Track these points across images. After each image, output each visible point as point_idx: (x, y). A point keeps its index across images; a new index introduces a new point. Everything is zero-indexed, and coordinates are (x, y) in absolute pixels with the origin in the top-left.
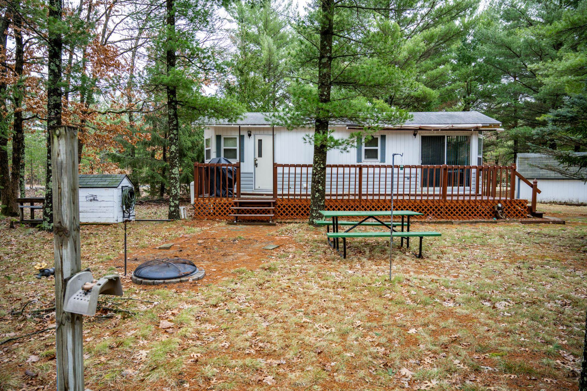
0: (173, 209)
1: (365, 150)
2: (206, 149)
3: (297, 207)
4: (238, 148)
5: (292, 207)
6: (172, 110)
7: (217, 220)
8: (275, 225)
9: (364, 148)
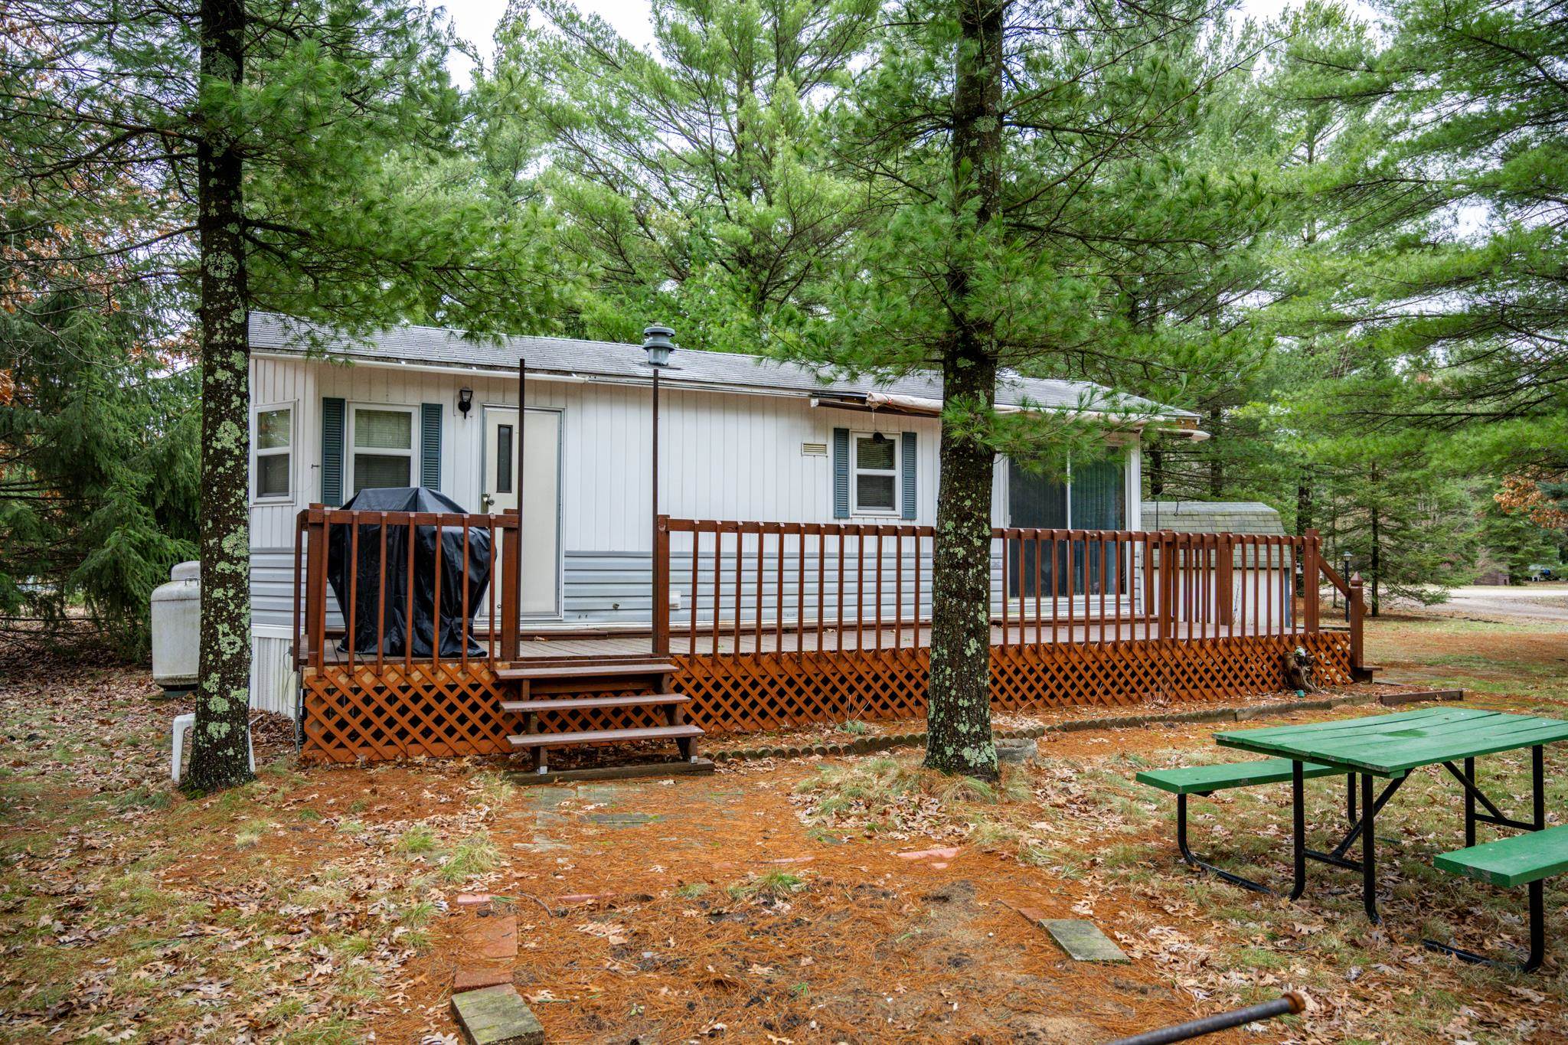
0: (225, 728)
1: (860, 477)
2: (254, 452)
3: (745, 685)
4: (415, 453)
5: (727, 686)
6: (228, 259)
7: (422, 759)
8: (709, 770)
9: (854, 471)
